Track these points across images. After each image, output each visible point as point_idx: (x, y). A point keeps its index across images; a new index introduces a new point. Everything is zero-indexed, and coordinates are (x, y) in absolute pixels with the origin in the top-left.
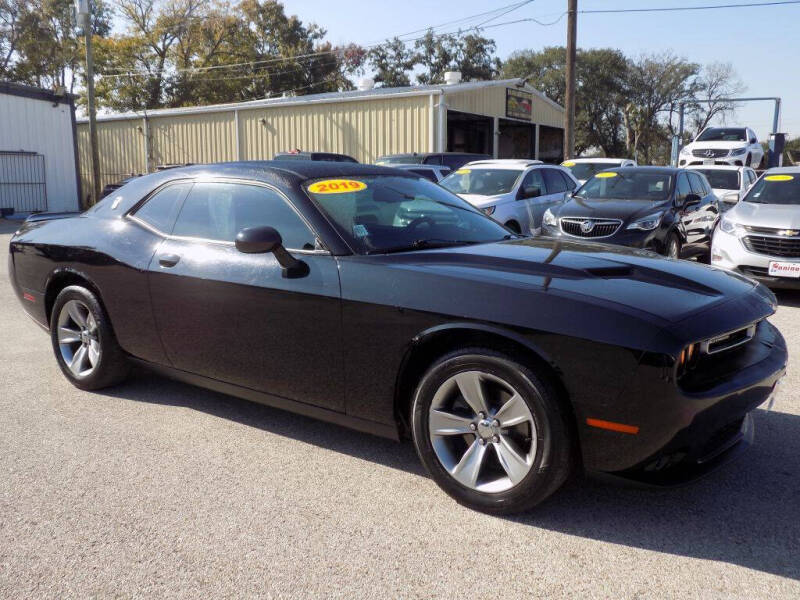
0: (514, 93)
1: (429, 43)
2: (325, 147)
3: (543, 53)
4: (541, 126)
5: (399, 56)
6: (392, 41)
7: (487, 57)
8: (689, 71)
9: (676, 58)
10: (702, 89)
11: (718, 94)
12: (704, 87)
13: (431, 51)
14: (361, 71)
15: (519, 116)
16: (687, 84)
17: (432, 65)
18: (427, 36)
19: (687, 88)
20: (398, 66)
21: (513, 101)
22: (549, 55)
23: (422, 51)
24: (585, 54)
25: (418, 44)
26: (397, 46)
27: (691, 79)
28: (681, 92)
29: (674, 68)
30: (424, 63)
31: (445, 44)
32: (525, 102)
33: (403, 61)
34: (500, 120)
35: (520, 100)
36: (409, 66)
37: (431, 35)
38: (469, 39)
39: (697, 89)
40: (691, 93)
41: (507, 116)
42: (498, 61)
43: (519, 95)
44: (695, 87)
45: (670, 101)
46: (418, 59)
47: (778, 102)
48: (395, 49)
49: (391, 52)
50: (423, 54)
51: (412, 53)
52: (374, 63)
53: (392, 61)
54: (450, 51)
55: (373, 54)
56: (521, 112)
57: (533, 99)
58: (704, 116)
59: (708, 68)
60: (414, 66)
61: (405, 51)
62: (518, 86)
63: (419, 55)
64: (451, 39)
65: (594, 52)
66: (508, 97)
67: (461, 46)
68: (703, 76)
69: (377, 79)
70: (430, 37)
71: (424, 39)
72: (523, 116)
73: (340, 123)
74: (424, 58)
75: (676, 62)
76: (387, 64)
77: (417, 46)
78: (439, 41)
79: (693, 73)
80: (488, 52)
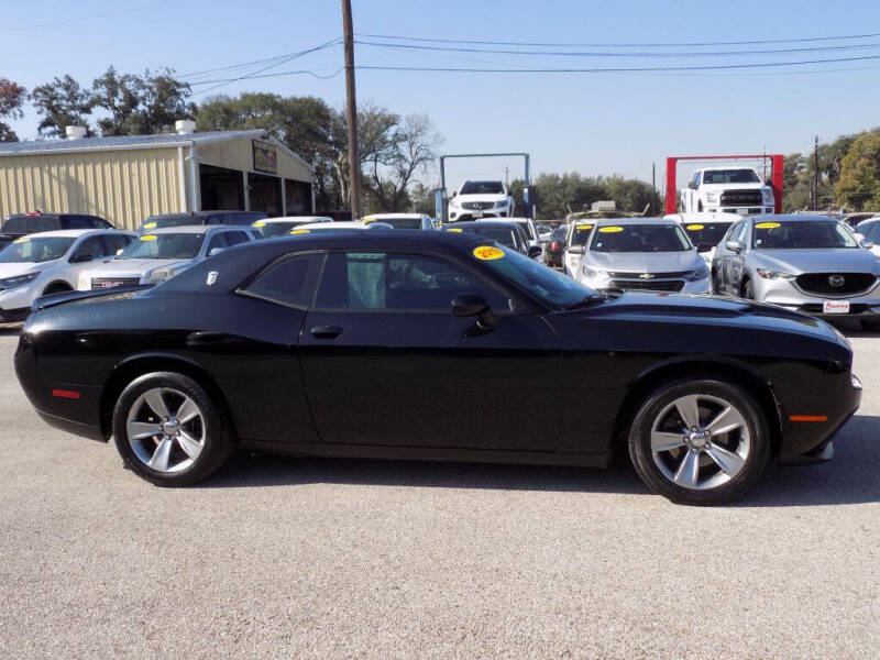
0: (260, 145)
1: (111, 83)
2: (44, 206)
3: (239, 98)
4: (286, 180)
5: (73, 97)
6: (63, 81)
7: (180, 102)
8: (390, 121)
9: (376, 108)
10: (403, 140)
11: (418, 145)
12: (405, 138)
13: (115, 94)
14: (18, 113)
15: (266, 169)
16: (390, 133)
17: (116, 108)
18: (107, 75)
19: (390, 138)
20: (73, 108)
21: (259, 154)
22: (248, 102)
23: (103, 92)
24: (286, 102)
25: (97, 84)
26: (70, 85)
27: (393, 130)
28: (384, 142)
29: (376, 118)
30: (106, 106)
31: (130, 86)
32: (270, 154)
33: (78, 102)
34: (249, 174)
35: (265, 152)
36: (86, 110)
37: (112, 74)
38: (160, 80)
39: (400, 140)
40: (394, 144)
41: (255, 169)
42: (193, 107)
43: (265, 147)
44: (398, 138)
45: (374, 151)
46: (97, 101)
47: (527, 157)
48: (67, 88)
49: (61, 91)
50: (104, 96)
51: (89, 94)
52: (40, 104)
53: (64, 102)
54: (136, 93)
55: (40, 94)
56: (267, 166)
57: (277, 150)
58: (407, 167)
59: (407, 119)
60: (92, 110)
61: (80, 91)
62: (263, 137)
63: (99, 97)
64: (138, 81)
65: (295, 100)
66: (254, 149)
67: (150, 88)
68: (402, 127)
69: (45, 124)
70: (110, 75)
71: (105, 78)
72: (270, 169)
73: (63, 178)
74: (104, 100)
75: (376, 113)
76: (59, 106)
77: (96, 87)
78: (122, 82)
79: (394, 124)
80: (183, 97)
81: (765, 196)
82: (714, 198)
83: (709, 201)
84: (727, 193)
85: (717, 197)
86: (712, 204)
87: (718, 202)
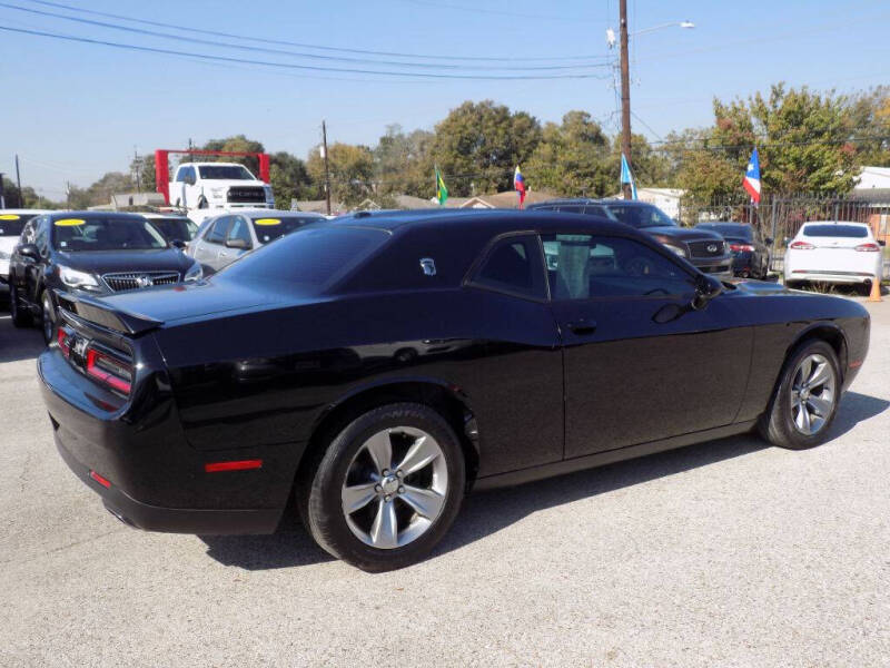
81: (267, 194)
82: (219, 193)
83: (215, 197)
84: (233, 190)
85: (224, 193)
86: (220, 200)
87: (225, 198)
